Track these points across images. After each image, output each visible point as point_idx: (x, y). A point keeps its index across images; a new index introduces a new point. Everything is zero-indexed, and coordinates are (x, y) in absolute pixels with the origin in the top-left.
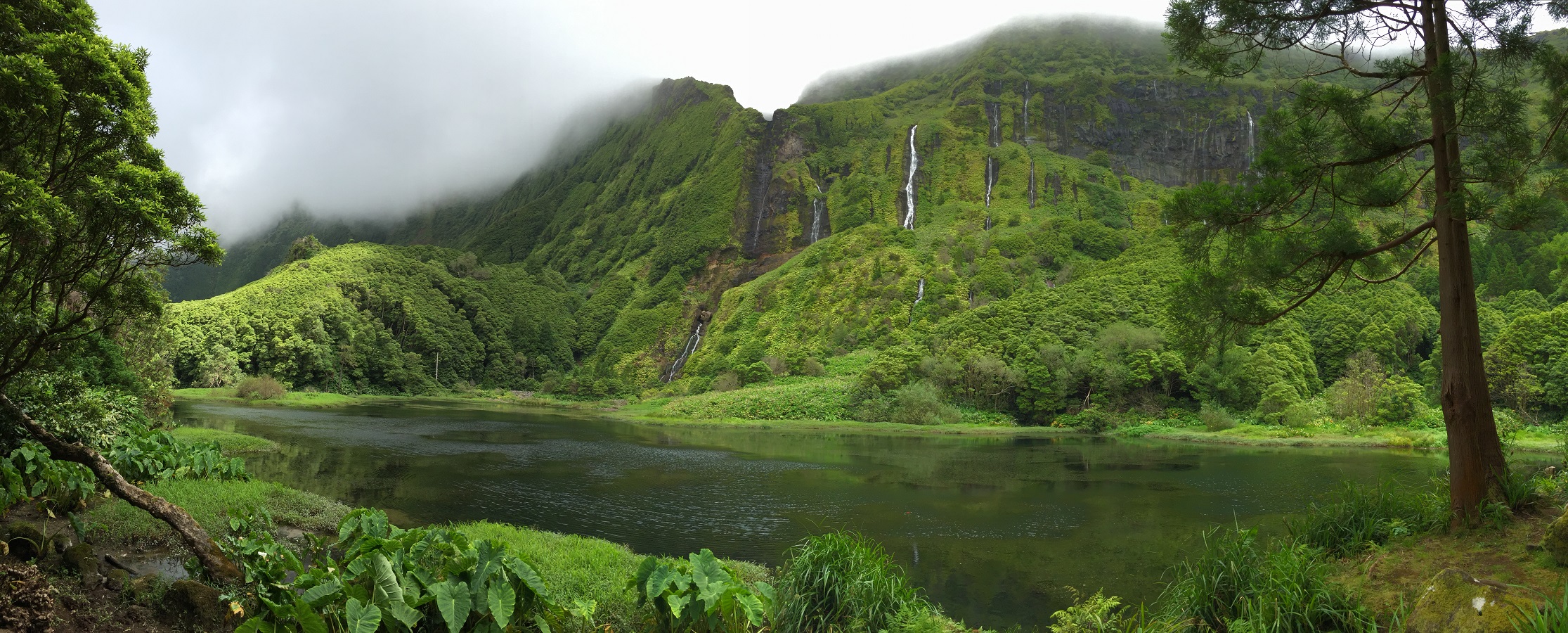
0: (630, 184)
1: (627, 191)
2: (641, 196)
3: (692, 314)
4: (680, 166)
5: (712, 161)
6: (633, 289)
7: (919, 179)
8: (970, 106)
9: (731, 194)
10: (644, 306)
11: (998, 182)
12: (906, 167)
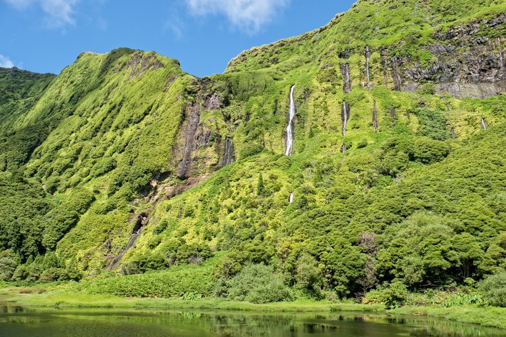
0: (103, 120)
1: (101, 125)
2: (111, 129)
3: (135, 219)
4: (141, 111)
5: (161, 109)
6: (94, 199)
7: (296, 121)
8: (329, 68)
9: (171, 134)
10: (98, 213)
11: (351, 117)
12: (287, 114)
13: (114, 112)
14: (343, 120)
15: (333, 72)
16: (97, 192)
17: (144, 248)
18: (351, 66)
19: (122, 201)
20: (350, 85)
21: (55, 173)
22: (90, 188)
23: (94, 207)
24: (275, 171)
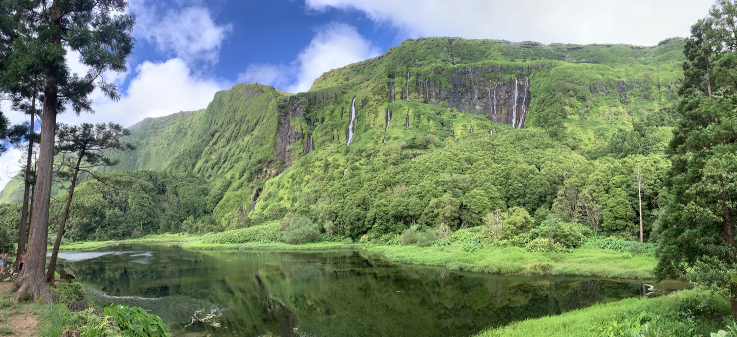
0: (232, 133)
3: (254, 192)
4: (252, 124)
5: (265, 121)
6: (231, 182)
7: (356, 121)
8: (380, 85)
9: (272, 136)
10: (234, 190)
11: (392, 119)
12: (350, 117)
13: (237, 127)
14: (387, 121)
15: (383, 88)
16: (232, 178)
17: (259, 210)
18: (395, 84)
19: (245, 183)
20: (394, 98)
21: (210, 169)
22: (228, 176)
23: (231, 188)
24: (337, 156)
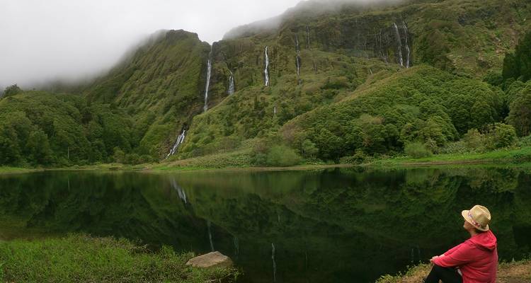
0: (155, 71)
1: (154, 74)
2: (160, 76)
4: (177, 64)
6: (155, 117)
10: (160, 124)
15: (289, 40)
16: (156, 112)
21: (131, 103)
22: (152, 110)
24: (263, 95)
